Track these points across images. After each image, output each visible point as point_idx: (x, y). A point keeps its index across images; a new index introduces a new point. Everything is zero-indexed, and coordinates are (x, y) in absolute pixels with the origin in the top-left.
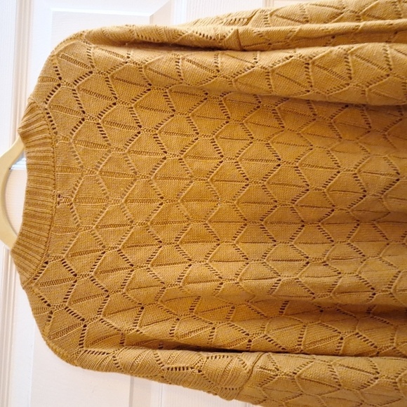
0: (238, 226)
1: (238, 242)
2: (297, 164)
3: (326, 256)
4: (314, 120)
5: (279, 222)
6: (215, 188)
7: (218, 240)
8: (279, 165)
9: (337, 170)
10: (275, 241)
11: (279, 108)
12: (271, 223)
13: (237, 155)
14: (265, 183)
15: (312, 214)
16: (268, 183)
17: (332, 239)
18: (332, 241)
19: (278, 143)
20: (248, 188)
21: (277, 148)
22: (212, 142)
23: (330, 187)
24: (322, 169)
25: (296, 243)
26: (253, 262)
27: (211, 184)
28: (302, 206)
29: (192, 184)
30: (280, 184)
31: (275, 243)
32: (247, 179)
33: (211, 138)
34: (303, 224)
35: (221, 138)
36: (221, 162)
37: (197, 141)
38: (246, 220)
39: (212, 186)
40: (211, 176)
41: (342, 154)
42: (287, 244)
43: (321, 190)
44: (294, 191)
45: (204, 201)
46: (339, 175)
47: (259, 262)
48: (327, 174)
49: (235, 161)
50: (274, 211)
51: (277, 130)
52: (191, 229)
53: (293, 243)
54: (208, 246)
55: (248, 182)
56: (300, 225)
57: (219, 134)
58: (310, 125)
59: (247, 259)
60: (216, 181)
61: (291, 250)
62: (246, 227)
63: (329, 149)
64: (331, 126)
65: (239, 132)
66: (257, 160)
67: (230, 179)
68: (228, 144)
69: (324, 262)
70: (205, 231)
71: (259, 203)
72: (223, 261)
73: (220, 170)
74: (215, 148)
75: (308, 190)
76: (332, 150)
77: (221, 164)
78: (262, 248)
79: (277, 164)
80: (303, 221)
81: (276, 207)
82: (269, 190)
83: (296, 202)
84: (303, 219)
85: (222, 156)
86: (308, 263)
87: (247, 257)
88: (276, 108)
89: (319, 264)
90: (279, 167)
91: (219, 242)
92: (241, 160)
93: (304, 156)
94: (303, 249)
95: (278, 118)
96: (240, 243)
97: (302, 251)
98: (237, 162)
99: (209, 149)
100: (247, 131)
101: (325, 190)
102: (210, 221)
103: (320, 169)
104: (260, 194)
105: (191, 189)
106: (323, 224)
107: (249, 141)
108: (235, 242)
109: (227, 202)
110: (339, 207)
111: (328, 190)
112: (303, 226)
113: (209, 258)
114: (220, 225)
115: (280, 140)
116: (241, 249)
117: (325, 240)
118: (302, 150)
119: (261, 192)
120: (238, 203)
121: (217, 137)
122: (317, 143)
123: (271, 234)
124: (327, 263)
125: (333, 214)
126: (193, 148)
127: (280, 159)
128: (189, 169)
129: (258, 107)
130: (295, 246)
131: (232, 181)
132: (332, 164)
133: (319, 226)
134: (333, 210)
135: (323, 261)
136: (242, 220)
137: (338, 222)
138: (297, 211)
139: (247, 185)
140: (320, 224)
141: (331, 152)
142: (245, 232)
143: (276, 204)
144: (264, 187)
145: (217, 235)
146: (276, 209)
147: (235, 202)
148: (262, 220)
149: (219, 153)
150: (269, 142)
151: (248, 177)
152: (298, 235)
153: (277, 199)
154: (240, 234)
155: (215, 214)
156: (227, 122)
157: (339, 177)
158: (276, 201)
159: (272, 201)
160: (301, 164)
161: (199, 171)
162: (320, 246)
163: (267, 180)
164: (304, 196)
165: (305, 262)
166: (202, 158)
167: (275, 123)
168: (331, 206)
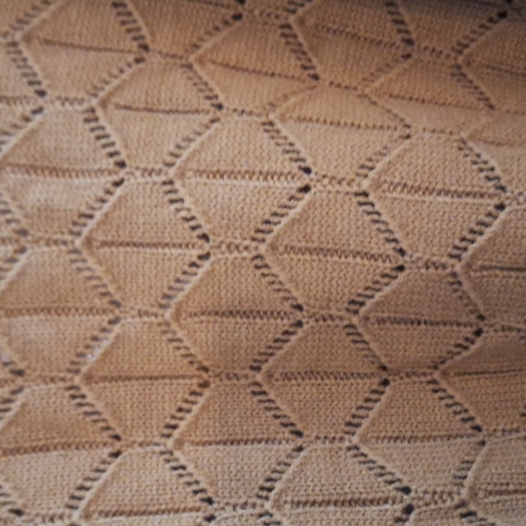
0: (181, 389)
1: (179, 444)
2: (365, 184)
3: (467, 482)
4: (408, 56)
5: (312, 374)
6: (99, 270)
7: (117, 438)
8: (306, 189)
9: (496, 201)
10: (299, 434)
11: (302, 22)
12: (286, 376)
13: (169, 159)
14: (263, 248)
15: (413, 346)
16: (273, 247)
17: (478, 421)
18: (478, 428)
19: (300, 120)
20: (206, 265)
21: (298, 137)
22: (87, 121)
23: (474, 257)
24: (448, 199)
25: (365, 440)
26: (229, 512)
27: (85, 254)
28: (382, 321)
29: (23, 259)
30: (310, 251)
31: (299, 442)
32: (205, 237)
33: (85, 106)
34: (384, 375)
35: (118, 106)
36: (117, 184)
37: (38, 118)
38: (206, 370)
39: (91, 262)
40: (85, 231)
41: (508, 151)
42: (336, 444)
43: (444, 266)
44: (358, 273)
45: (66, 311)
46: (502, 215)
47: (249, 510)
48: (463, 214)
49: (163, 178)
50: (293, 338)
51: (296, 85)
52: (24, 406)
53: (355, 440)
54: (83, 461)
55: (207, 247)
56: (376, 380)
57: (111, 94)
58: (396, 71)
59: (210, 501)
60: (104, 244)
61: (352, 464)
62: (207, 393)
63: (464, 135)
64: (458, 74)
65: (178, 87)
66: (232, 174)
67: (148, 238)
68: (139, 126)
69: (463, 504)
70: (69, 410)
71: (245, 314)
72: (130, 513)
73: (115, 207)
74: (98, 138)
75: (401, 268)
76: (472, 137)
77: (119, 191)
78: (259, 459)
79: (299, 184)
80: (384, 368)
81: (299, 324)
82: (275, 270)
83: (363, 310)
84: (384, 360)
85: (122, 165)
86: (409, 510)
87: (210, 494)
88: (292, 19)
89: (447, 514)
90: (307, 197)
91: (118, 445)
92: (182, 175)
93: (387, 159)
94: (390, 458)
95: (299, 52)
96: (187, 447)
97: (389, 468)
98: (171, 183)
99: (80, 141)
100: (202, 86)
101: (458, 268)
102: (89, 378)
103: (440, 199)
104: (249, 285)
105: (21, 274)
106: (445, 374)
107: (210, 116)
108: (170, 443)
109: (140, 314)
110: (499, 321)
111: (469, 266)
112: (385, 383)
113: (83, 504)
114: (121, 389)
115: (308, 111)
116: (190, 468)
117: (456, 424)
118: (378, 140)
119: (250, 278)
120: (177, 316)
121: (104, 104)
122: (421, 120)
123: (286, 410)
124: (472, 507)
125: (479, 342)
126: (26, 138)
127: (308, 171)
128: (12, 207)
129: (237, 17)
130: (364, 449)
131: (155, 245)
132: (478, 181)
133: (434, 382)
134: (478, 333)
135: (457, 500)
136: (193, 370)
137: (493, 367)
138: (366, 337)
139: (205, 257)
140: (437, 375)
141: (470, 144)
142: (204, 408)
143: (298, 315)
144: (259, 263)
145: (113, 424)
146: (300, 332)
147: (168, 314)
148: (258, 369)
149: (111, 155)
150: (272, 117)
151: (206, 229)
152: (372, 414)
153: (301, 301)
154: (189, 417)
155: (105, 354)
156: (138, 61)
157: (505, 223)
158: (299, 308)
159: (287, 306)
160: (377, 185)
161: (45, 213)
162: (441, 448)
163: (269, 238)
164: (387, 290)
165: (399, 507)
166: (54, 171)
167: (291, 64)
168: (473, 318)
